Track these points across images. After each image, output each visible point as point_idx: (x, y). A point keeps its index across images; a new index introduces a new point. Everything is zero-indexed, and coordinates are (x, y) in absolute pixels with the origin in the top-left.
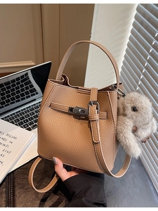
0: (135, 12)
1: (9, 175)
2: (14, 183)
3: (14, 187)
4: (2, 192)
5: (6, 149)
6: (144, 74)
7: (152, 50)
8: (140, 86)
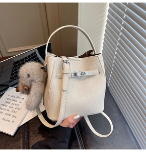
0: (108, 8)
4: (20, 137)
5: (17, 107)
6: (118, 47)
7: (122, 28)
8: (116, 55)
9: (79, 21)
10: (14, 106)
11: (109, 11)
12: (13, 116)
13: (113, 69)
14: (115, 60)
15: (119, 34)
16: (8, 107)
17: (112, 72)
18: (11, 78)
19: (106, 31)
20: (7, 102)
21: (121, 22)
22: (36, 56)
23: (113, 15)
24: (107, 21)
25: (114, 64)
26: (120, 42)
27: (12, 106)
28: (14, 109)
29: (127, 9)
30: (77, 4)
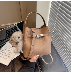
0: (51, 4)
1: (12, 61)
2: (14, 63)
3: (14, 65)
4: (10, 67)
5: (10, 52)
6: (56, 23)
7: (58, 14)
8: (55, 27)
9: (37, 11)
10: (9, 52)
11: (51, 6)
12: (8, 56)
13: (53, 33)
14: (54, 29)
15: (56, 17)
16: (6, 52)
17: (53, 35)
18: (6, 38)
19: (50, 15)
20: (5, 49)
21: (57, 11)
22: (16, 27)
23: (53, 8)
24: (50, 11)
25: (54, 31)
26: (57, 20)
27: (8, 51)
28: (8, 53)
29: (60, 5)
30: (36, 2)
